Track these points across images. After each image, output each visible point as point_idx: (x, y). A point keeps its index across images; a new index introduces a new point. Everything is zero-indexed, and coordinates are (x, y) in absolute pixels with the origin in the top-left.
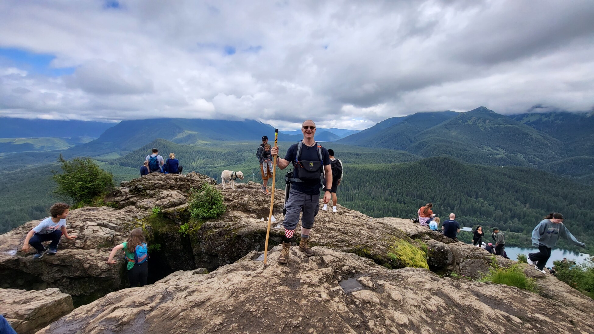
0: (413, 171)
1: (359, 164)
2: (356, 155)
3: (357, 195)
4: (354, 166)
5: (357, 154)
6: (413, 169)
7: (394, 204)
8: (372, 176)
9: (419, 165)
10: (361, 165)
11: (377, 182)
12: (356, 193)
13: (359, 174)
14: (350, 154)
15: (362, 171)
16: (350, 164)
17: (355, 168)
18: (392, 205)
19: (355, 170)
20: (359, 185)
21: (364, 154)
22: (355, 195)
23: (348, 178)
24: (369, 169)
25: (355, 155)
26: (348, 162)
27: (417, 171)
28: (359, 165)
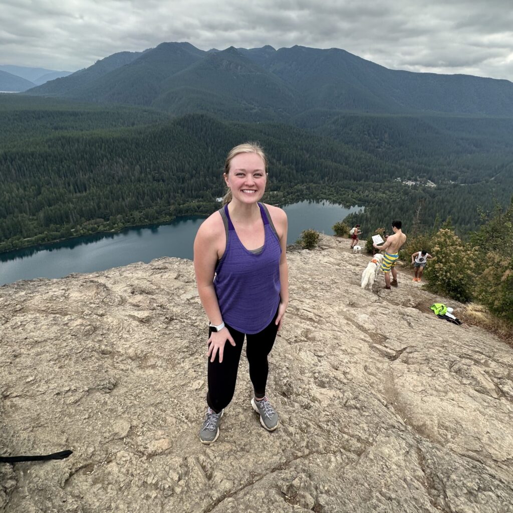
0: (166, 136)
2: (74, 115)
3: (92, 180)
4: (74, 134)
6: (166, 133)
7: (151, 185)
9: (173, 126)
10: (87, 132)
11: (119, 156)
13: (85, 146)
15: (90, 142)
17: (77, 137)
18: (147, 186)
20: (90, 165)
21: (88, 113)
22: (88, 180)
23: (68, 156)
25: (71, 115)
26: (62, 128)
27: (171, 134)
28: (83, 132)
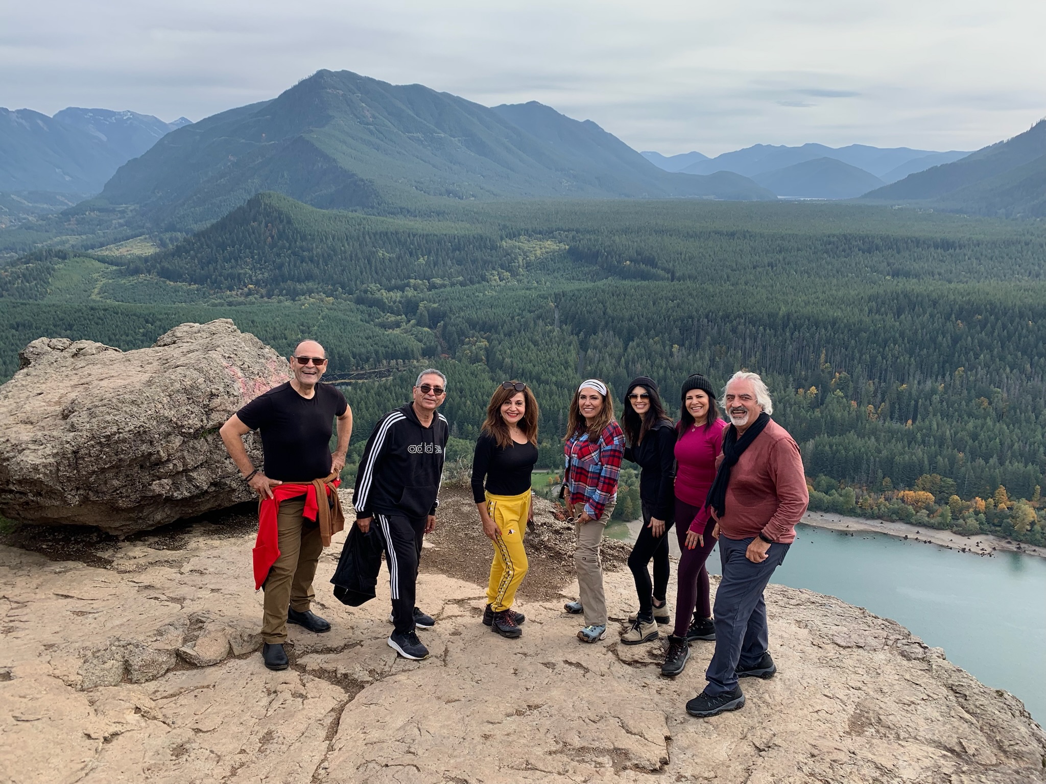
1: (950, 282)
2: (942, 247)
3: (936, 398)
4: (931, 288)
5: (946, 245)
8: (1004, 327)
10: (961, 286)
11: (1024, 353)
12: (934, 391)
13: (948, 318)
14: (917, 242)
15: (961, 309)
16: (915, 280)
17: (934, 295)
19: (935, 303)
20: (945, 362)
22: (929, 396)
23: (902, 335)
24: (991, 304)
25: (936, 246)
